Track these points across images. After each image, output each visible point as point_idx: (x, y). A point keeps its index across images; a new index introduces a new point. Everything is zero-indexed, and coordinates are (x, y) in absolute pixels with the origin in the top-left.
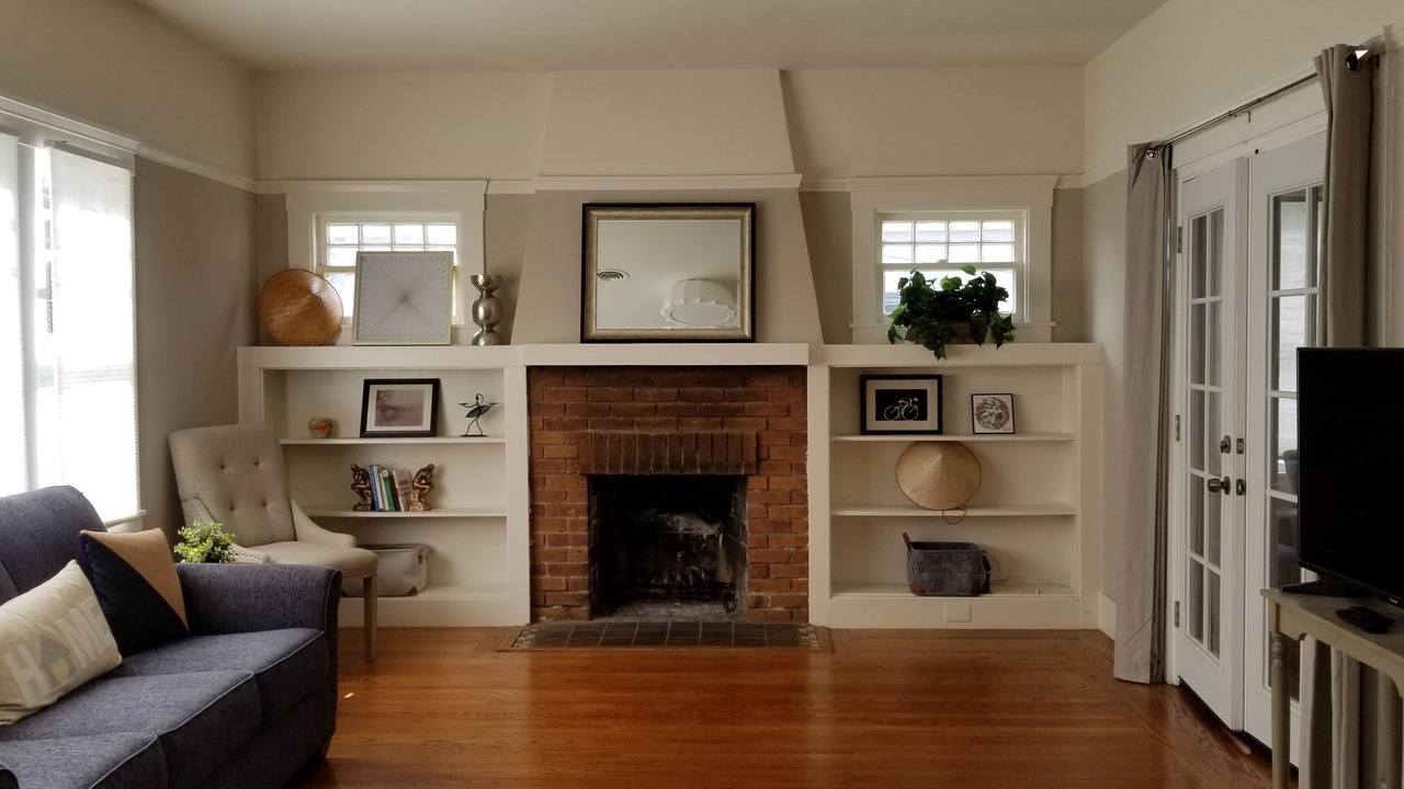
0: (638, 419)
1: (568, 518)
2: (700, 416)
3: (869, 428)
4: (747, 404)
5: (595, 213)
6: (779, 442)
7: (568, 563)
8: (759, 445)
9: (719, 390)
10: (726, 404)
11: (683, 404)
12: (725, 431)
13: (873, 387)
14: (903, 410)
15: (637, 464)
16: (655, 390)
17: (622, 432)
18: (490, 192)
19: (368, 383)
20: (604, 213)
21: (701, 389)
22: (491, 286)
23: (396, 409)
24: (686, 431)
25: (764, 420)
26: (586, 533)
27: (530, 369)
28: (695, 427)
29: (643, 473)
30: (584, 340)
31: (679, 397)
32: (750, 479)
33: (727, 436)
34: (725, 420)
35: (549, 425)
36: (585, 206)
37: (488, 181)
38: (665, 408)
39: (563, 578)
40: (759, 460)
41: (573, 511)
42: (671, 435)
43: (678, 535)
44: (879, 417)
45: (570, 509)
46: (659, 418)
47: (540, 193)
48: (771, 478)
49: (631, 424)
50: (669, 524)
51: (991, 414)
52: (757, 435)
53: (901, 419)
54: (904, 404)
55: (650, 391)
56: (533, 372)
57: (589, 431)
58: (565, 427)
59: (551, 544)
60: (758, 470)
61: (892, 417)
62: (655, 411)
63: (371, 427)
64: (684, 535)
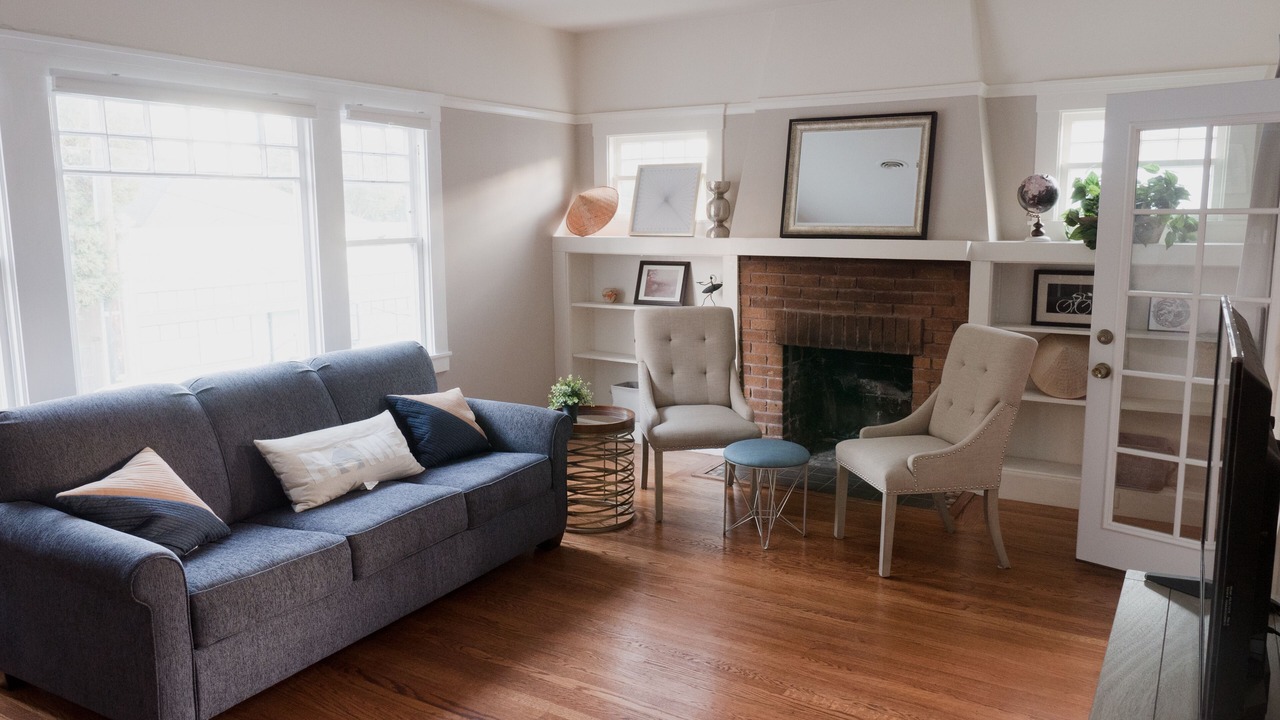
0: (823, 302)
1: (768, 378)
2: (874, 302)
3: (1039, 319)
4: (915, 293)
5: (800, 127)
6: (943, 328)
7: (768, 413)
8: (923, 330)
9: (892, 280)
10: (897, 292)
11: (859, 290)
12: (895, 315)
13: (1045, 281)
14: (1076, 304)
15: (820, 339)
16: (837, 278)
17: (808, 311)
18: (729, 112)
19: (643, 264)
20: (807, 127)
21: (877, 278)
22: (721, 190)
23: (659, 284)
24: (863, 314)
25: (930, 308)
26: (781, 391)
27: (740, 258)
28: (869, 311)
29: (825, 347)
30: (784, 235)
31: (858, 284)
32: (915, 358)
33: (896, 320)
34: (896, 306)
35: (753, 303)
36: (791, 121)
37: (726, 104)
38: (845, 293)
39: (764, 424)
40: (923, 343)
41: (772, 373)
42: (848, 317)
43: (877, 398)
44: (1051, 309)
45: (769, 370)
46: (840, 302)
47: (758, 112)
48: (934, 360)
49: (818, 306)
50: (869, 388)
51: (1169, 312)
52: (923, 321)
53: (1074, 312)
54: (1077, 298)
55: (834, 278)
56: (743, 261)
57: (785, 309)
58: (767, 305)
59: (755, 397)
60: (922, 351)
61: (1063, 309)
62: (837, 295)
63: (642, 297)
64: (882, 398)
